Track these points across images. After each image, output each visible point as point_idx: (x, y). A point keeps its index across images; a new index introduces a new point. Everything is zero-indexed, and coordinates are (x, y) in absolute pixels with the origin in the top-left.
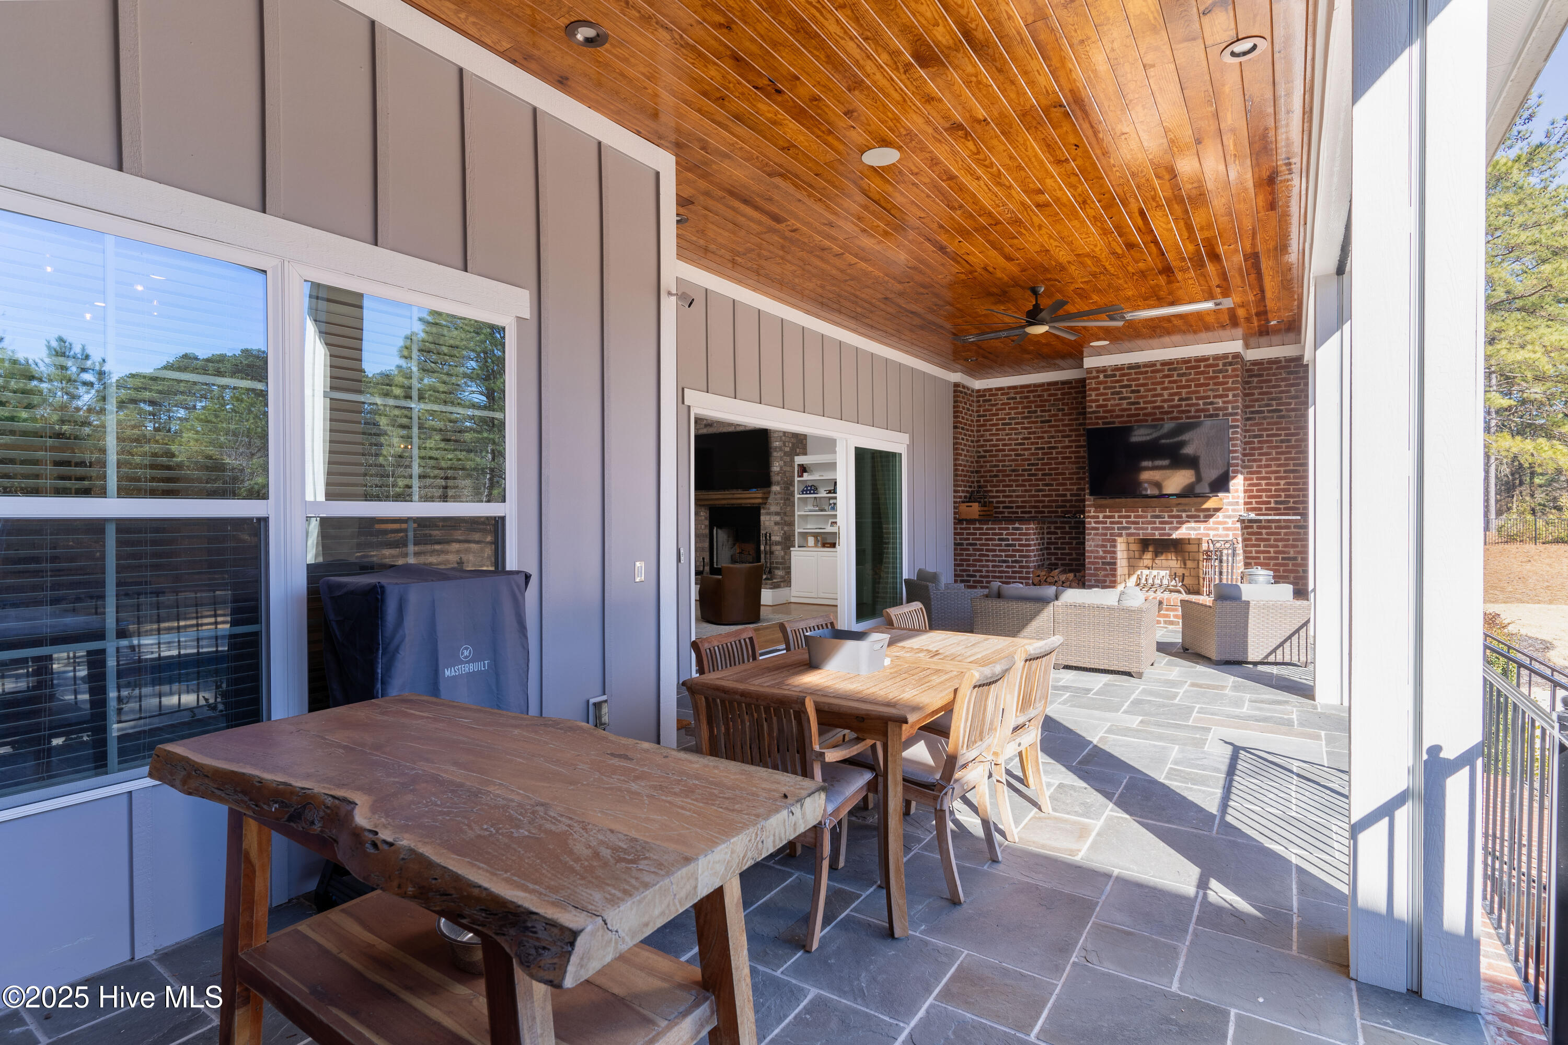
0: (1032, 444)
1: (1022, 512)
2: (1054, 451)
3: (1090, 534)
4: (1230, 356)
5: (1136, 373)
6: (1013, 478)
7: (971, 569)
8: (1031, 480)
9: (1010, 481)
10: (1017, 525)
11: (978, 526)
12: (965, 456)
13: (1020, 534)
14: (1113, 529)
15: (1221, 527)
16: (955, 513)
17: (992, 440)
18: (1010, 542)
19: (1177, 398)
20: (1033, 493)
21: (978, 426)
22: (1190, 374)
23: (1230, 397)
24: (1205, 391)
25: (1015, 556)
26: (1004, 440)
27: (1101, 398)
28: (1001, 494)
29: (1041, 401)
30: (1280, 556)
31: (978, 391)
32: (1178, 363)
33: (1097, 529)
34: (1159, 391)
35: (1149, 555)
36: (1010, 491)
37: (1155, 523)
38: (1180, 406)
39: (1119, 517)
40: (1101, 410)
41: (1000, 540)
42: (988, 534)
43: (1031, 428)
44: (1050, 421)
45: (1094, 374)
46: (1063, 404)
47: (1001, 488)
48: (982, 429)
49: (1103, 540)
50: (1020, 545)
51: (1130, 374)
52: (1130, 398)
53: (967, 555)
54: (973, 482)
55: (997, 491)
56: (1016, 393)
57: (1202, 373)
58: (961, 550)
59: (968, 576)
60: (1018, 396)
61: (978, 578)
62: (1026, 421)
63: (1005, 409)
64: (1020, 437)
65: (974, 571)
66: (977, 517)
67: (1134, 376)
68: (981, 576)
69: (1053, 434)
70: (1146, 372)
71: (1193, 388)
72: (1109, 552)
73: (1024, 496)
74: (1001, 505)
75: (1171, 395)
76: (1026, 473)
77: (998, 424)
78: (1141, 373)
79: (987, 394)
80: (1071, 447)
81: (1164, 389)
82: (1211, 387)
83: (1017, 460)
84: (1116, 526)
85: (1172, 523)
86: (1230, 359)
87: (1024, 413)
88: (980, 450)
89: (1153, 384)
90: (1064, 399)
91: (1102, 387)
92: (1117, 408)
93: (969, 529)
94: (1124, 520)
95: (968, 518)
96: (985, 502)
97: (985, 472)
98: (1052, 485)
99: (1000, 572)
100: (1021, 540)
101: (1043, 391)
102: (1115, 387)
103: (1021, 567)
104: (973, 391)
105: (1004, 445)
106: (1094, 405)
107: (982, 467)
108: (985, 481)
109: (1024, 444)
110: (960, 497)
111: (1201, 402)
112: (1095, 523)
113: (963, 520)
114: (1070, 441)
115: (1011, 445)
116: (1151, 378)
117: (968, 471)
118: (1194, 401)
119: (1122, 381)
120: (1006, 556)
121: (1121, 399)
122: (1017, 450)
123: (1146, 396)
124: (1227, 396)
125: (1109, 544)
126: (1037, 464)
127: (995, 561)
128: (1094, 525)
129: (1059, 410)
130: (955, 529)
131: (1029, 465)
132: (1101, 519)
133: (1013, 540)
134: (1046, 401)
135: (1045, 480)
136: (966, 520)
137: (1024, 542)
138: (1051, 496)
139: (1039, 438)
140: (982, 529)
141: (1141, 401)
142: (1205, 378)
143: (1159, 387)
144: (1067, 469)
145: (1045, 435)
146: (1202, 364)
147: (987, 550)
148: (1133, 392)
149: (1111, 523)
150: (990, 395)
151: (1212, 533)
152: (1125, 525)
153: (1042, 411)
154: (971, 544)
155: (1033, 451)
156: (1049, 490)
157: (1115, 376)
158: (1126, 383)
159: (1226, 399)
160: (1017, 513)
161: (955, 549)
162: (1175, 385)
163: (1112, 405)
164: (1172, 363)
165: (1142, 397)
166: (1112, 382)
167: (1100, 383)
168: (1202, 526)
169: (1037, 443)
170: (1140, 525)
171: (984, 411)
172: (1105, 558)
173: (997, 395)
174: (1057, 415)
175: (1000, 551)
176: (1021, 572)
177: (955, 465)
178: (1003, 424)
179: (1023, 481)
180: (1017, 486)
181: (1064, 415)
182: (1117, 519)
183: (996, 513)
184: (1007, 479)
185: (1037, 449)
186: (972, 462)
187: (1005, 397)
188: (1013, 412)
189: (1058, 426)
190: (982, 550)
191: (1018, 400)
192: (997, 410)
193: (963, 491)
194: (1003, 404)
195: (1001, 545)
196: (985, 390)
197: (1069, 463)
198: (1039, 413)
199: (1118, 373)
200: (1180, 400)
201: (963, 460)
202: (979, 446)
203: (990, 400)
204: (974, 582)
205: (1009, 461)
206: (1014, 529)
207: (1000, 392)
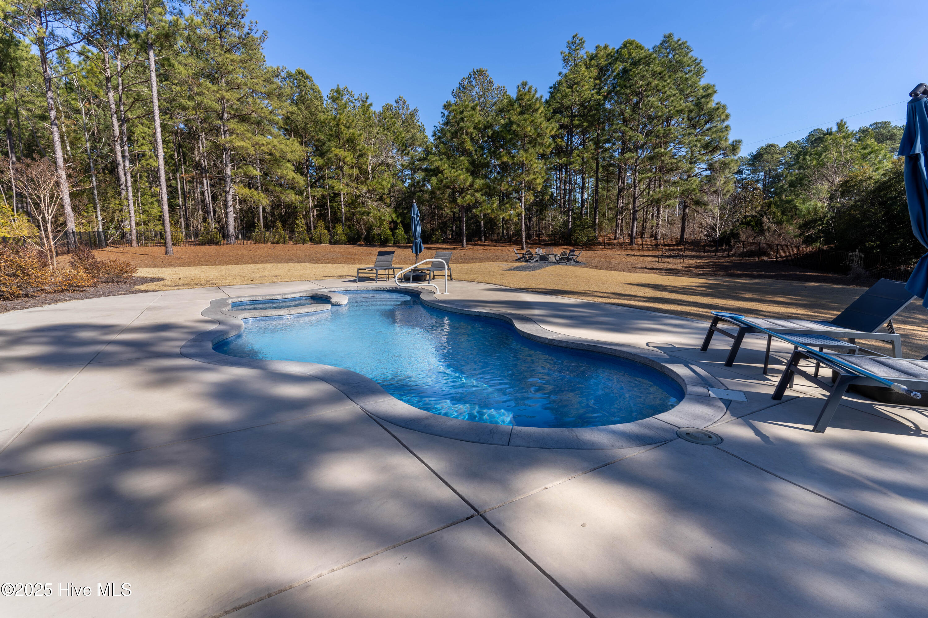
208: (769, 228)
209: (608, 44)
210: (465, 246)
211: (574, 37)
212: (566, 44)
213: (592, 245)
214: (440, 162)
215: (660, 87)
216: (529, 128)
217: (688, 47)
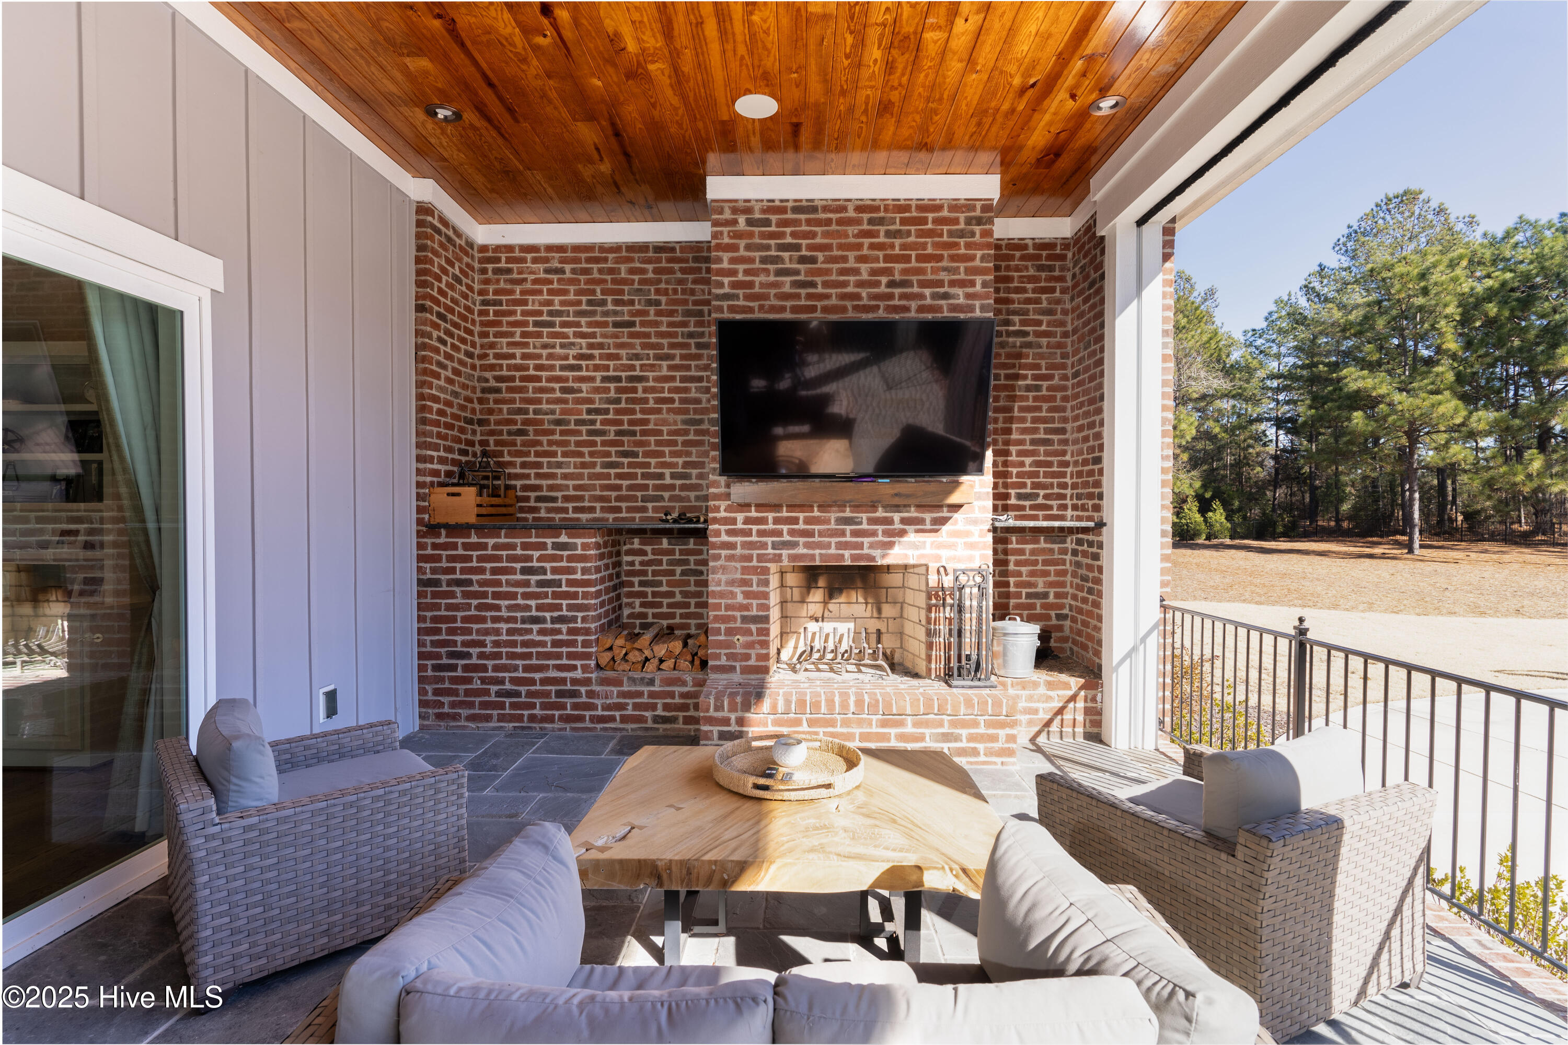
0: (597, 368)
1: (576, 509)
2: (640, 386)
3: (717, 557)
4: (979, 205)
5: (809, 222)
6: (557, 437)
7: (459, 639)
8: (594, 444)
9: (550, 443)
10: (564, 539)
11: (474, 539)
12: (450, 381)
13: (570, 559)
14: (764, 546)
15: (960, 541)
16: (420, 510)
17: (513, 356)
18: (549, 576)
19: (884, 280)
20: (598, 470)
21: (483, 324)
22: (909, 233)
23: (978, 287)
24: (935, 271)
25: (558, 607)
26: (539, 357)
27: (741, 267)
28: (532, 472)
29: (614, 281)
30: (1024, 591)
31: (484, 248)
32: (886, 209)
33: (732, 546)
34: (851, 264)
35: (817, 595)
36: (550, 465)
37: (843, 534)
38: (891, 296)
39: (777, 521)
40: (741, 292)
41: (524, 571)
42: (498, 559)
43: (593, 335)
44: (632, 324)
45: (727, 215)
46: (658, 292)
47: (532, 459)
48: (492, 330)
49: (745, 570)
50: (571, 583)
51: (796, 222)
52: (797, 273)
53: (449, 607)
54: (471, 443)
55: (524, 465)
56: (563, 261)
57: (930, 233)
58: (435, 595)
59: (452, 655)
60: (568, 267)
61: (474, 661)
62: (583, 320)
63: (540, 292)
64: (572, 352)
65: (465, 644)
66: (472, 519)
67: (804, 228)
68: (481, 656)
69: (638, 350)
70: (828, 222)
71: (914, 264)
72: (756, 595)
73: (580, 476)
74: (533, 495)
75: (874, 272)
76: (584, 428)
77: (525, 324)
78: (819, 223)
79: (503, 257)
80: (673, 379)
81: (862, 259)
82: (945, 264)
83: (565, 401)
84: (769, 540)
85: (874, 534)
86: (978, 213)
87: (579, 303)
88: (488, 375)
89: (841, 247)
90: (659, 281)
91: (742, 243)
92: (773, 292)
93: (454, 546)
94: (785, 528)
95: (452, 521)
96: (496, 488)
97: (498, 423)
98: (635, 455)
99: (525, 644)
100: (572, 571)
101: (618, 261)
102: (768, 247)
103: (571, 631)
104: (471, 244)
105: (538, 368)
106: (726, 280)
107: (491, 412)
108: (497, 443)
109: (579, 368)
110: (436, 473)
111: (927, 292)
112: (730, 533)
113: (439, 526)
114: (671, 368)
115: (552, 367)
116: (838, 234)
117: (456, 417)
118: (916, 289)
119: (781, 235)
120: (539, 608)
121: (779, 273)
122: (566, 380)
123: (828, 272)
124: (972, 284)
125: (755, 578)
126: (606, 412)
127: (513, 620)
128: (725, 538)
129: (650, 303)
130: (420, 546)
131: (589, 412)
132: (740, 526)
133: (555, 571)
134: (624, 282)
135: (621, 444)
136: (446, 526)
137: (578, 576)
138: (633, 476)
139: (610, 357)
140: (484, 546)
141: (818, 280)
142: (936, 245)
143: (851, 255)
144: (665, 422)
145: (623, 352)
146: (931, 216)
147: (496, 595)
148: (803, 260)
149: (761, 533)
150: (509, 260)
151: (945, 553)
152: (787, 538)
153: (617, 302)
154: (459, 583)
155: (598, 384)
156: (630, 465)
157: (767, 223)
158: (789, 240)
159: (970, 290)
160: (565, 510)
161: (420, 595)
162: (881, 254)
163: (762, 285)
164: (876, 209)
165: (820, 272)
166: (763, 235)
167: (738, 235)
168: (928, 538)
169: (607, 368)
170: (817, 539)
171: (496, 292)
172: (747, 608)
173: (523, 260)
174: (646, 313)
175: (526, 596)
176: (573, 643)
177: (420, 397)
178: (536, 324)
179: (578, 444)
180: (565, 454)
181: (659, 313)
182: (771, 526)
183: (522, 510)
184: (544, 439)
185: (605, 379)
186: (469, 400)
187: (541, 266)
188: (557, 299)
189: (647, 335)
190: (484, 595)
191: (568, 275)
192: (523, 293)
193: (442, 461)
194: (535, 281)
195: (527, 584)
196: (498, 248)
197: (669, 410)
198: (610, 307)
199: (774, 218)
200: (892, 284)
201: (441, 389)
202: (484, 368)
203: (509, 271)
204: (466, 668)
205: (549, 401)
206: (557, 546)
207: (529, 256)
210: (1417, 552)
214: (1369, 381)
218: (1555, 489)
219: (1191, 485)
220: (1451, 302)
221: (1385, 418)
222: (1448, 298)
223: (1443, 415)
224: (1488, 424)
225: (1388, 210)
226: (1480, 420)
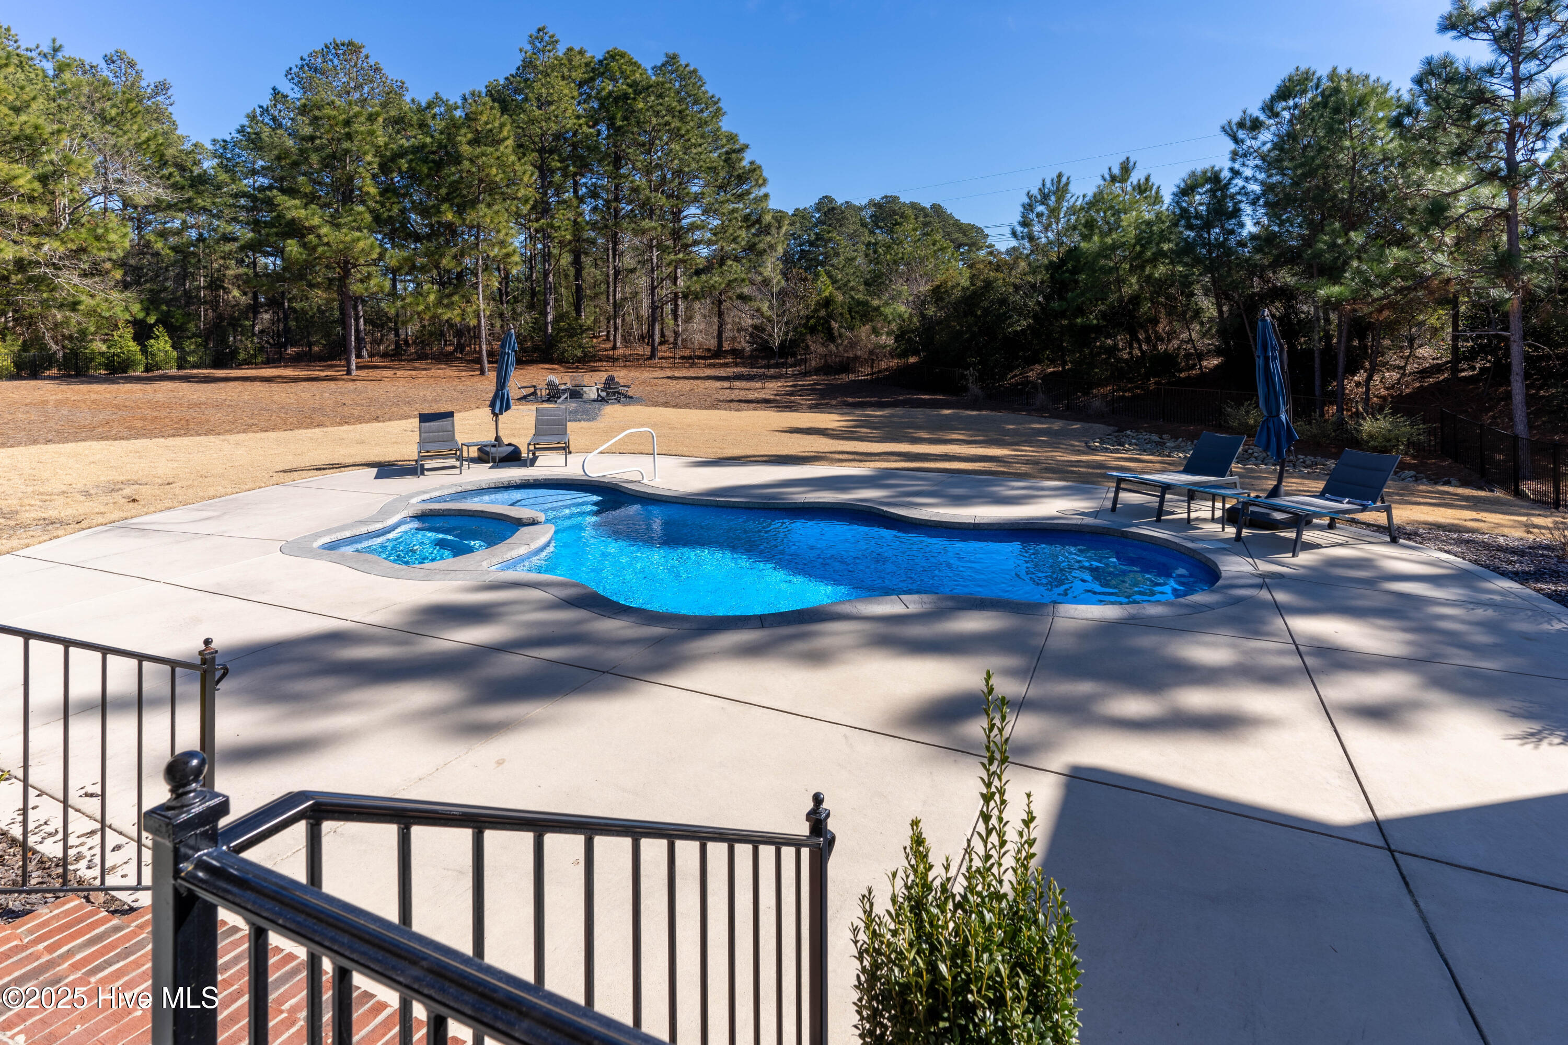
208: (840, 335)
209: (585, 48)
210: (354, 373)
211: (539, 30)
212: (527, 38)
213: (590, 361)
214: (303, 211)
215: (683, 132)
216: (494, 171)
217: (700, 79)
218: (445, 317)
219: (127, 308)
220: (369, 151)
221: (314, 249)
222: (367, 147)
223: (363, 250)
224: (398, 261)
225: (337, 54)
226: (392, 257)
